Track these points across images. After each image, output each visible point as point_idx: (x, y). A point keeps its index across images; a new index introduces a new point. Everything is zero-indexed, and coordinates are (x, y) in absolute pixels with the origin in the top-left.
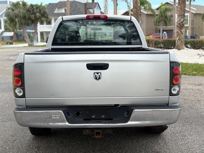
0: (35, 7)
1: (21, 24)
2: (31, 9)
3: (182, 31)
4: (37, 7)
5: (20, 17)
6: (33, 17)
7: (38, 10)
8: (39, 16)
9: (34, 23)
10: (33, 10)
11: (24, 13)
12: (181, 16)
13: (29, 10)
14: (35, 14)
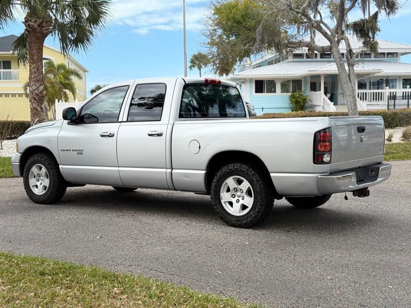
3: (42, 106)
12: (38, 81)
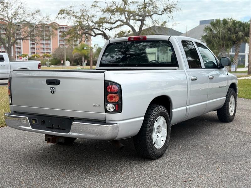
0: (237, 25)
1: (219, 46)
2: (233, 27)
4: (241, 24)
5: (219, 38)
6: (234, 36)
7: (242, 27)
8: (242, 35)
9: (235, 44)
10: (235, 29)
11: (224, 33)
13: (230, 29)
14: (237, 33)
